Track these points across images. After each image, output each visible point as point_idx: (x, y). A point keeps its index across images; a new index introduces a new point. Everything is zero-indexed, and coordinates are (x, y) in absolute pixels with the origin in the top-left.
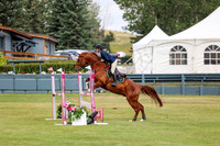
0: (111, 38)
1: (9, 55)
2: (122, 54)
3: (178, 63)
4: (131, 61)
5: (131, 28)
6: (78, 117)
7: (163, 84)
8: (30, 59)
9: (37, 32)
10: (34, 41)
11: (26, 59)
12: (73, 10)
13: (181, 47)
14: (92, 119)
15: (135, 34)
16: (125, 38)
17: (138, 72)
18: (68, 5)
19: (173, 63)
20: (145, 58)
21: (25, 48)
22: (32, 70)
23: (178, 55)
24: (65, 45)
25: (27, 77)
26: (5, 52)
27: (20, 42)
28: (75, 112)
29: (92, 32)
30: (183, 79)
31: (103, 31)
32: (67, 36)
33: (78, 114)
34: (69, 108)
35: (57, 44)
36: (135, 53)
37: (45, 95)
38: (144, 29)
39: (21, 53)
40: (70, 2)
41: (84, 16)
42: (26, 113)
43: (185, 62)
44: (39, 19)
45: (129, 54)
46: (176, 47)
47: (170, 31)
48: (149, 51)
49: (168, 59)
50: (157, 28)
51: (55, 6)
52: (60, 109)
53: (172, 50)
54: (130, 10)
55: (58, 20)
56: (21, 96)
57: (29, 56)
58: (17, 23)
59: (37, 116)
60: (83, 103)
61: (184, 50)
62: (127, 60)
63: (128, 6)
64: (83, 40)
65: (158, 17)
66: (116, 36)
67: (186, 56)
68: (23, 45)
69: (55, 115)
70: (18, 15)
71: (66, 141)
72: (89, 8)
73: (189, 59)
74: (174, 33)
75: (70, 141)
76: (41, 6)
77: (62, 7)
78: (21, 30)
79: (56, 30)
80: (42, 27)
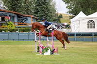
0: (61, 16)
1: (16, 24)
2: (66, 24)
3: (91, 28)
4: (70, 27)
5: (70, 12)
6: (46, 51)
7: (84, 37)
8: (25, 26)
9: (28, 14)
10: (27, 18)
11: (24, 26)
12: (44, 4)
13: (92, 21)
14: (53, 52)
15: (72, 15)
16: (67, 17)
17: (73, 31)
18: (42, 2)
19: (88, 27)
20: (76, 25)
21: (23, 21)
22: (26, 30)
23: (91, 24)
24: (41, 20)
25: (24, 34)
26: (15, 23)
27: (21, 18)
28: (45, 49)
29: (52, 14)
30: (93, 35)
31: (57, 14)
32: (42, 16)
33: (47, 50)
34: (42, 47)
35: (37, 19)
36: (72, 23)
37: (32, 41)
38: (76, 13)
39: (21, 23)
40: (43, 1)
41: (49, 7)
42: (24, 49)
43: (94, 27)
44: (29, 9)
45: (69, 24)
46: (90, 21)
47: (87, 14)
48: (78, 22)
49: (86, 26)
50: (81, 12)
51: (37, 3)
52: (39, 48)
53: (88, 22)
54: (69, 4)
55: (38, 9)
56: (22, 42)
57: (25, 25)
58: (20, 10)
59: (29, 51)
60: (49, 45)
61: (94, 22)
62: (68, 26)
63: (68, 2)
64: (48, 18)
65: (82, 7)
66: (63, 16)
67: (94, 24)
68: (22, 20)
69: (37, 50)
70: (20, 7)
71: (41, 62)
72: (51, 4)
73: (96, 26)
74: (89, 15)
75: (43, 62)
76: (30, 3)
77: (39, 3)
78: (21, 13)
79: (37, 13)
80: (31, 12)
